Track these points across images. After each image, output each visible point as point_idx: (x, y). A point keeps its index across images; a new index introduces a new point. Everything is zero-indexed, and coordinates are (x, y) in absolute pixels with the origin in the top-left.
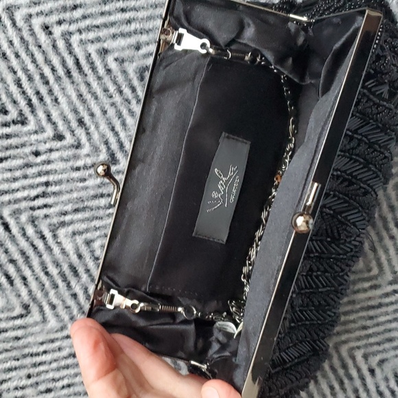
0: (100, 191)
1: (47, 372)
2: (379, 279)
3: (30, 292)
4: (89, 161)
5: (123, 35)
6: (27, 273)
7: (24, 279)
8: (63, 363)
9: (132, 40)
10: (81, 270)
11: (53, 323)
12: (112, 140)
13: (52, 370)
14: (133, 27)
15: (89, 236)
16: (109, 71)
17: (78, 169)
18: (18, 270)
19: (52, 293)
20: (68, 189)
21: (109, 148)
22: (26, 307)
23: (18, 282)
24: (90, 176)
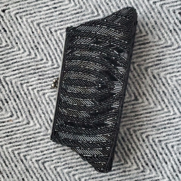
1: (115, 178)
4: (128, 100)
5: (140, 57)
8: (121, 174)
9: (143, 58)
10: (126, 139)
13: (117, 177)
14: (143, 54)
15: (129, 126)
16: (135, 69)
24: (129, 105)
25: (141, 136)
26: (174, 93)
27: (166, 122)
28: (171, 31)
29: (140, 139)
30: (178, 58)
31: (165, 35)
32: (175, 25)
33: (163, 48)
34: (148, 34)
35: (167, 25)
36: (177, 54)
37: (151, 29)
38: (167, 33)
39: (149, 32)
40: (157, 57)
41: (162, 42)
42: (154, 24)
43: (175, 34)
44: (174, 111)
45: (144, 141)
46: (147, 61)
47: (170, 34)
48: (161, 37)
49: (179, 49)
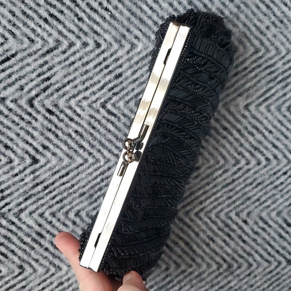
0: (35, 182)
2: (226, 165)
3: (19, 257)
4: (21, 168)
5: (10, 85)
6: (13, 247)
7: (13, 251)
9: (17, 86)
10: (44, 233)
11: (41, 270)
12: (30, 149)
14: (14, 77)
15: (40, 211)
16: (10, 110)
17: (16, 175)
18: (7, 248)
19: (32, 253)
20: (16, 189)
21: (30, 155)
22: (21, 267)
23: (10, 255)
24: (26, 176)
25: (68, 217)
26: (94, 128)
27: (99, 180)
28: (46, 20)
29: (68, 222)
30: (76, 65)
31: (39, 30)
32: (48, 7)
33: (44, 55)
34: (6, 39)
35: (35, 12)
36: (72, 59)
37: (9, 27)
38: (40, 26)
39: (7, 35)
40: (39, 75)
41: (38, 46)
42: (10, 16)
43: (55, 23)
44: (104, 157)
45: (74, 223)
46: (26, 89)
47: (47, 27)
48: (32, 36)
49: (72, 48)
